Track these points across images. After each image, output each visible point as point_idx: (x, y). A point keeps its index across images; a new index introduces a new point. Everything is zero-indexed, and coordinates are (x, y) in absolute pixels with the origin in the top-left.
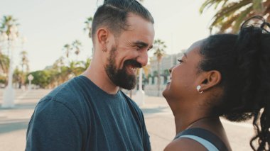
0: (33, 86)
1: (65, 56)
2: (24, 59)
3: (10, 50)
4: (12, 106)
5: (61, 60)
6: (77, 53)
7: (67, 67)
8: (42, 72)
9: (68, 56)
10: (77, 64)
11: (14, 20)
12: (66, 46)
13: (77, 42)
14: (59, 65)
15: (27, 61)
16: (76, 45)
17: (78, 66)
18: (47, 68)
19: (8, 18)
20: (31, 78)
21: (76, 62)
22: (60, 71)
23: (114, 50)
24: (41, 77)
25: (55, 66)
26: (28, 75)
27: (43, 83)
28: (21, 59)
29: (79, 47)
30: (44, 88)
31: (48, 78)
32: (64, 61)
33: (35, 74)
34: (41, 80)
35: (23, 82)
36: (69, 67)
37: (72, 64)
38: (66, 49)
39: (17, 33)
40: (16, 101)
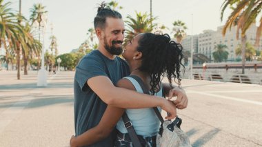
0: (62, 68)
1: (90, 40)
2: (53, 44)
3: (41, 36)
4: (46, 85)
5: (85, 44)
7: (92, 50)
8: (68, 54)
9: (92, 39)
11: (43, 8)
12: (90, 30)
14: (85, 48)
15: (56, 46)
18: (74, 51)
19: (37, 6)
20: (59, 61)
23: (105, 38)
24: (67, 60)
25: (81, 50)
26: (57, 58)
27: (70, 65)
28: (50, 44)
31: (75, 61)
32: (88, 45)
33: (62, 57)
35: (53, 64)
37: (96, 47)
38: (90, 33)
39: (46, 20)
40: (48, 81)
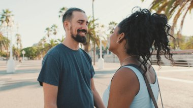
0: (26, 58)
1: (47, 36)
2: (18, 40)
3: (9, 33)
4: (14, 71)
5: (44, 39)
6: (55, 33)
7: (49, 44)
8: (31, 48)
9: (49, 36)
10: (56, 41)
11: (10, 12)
12: (47, 29)
13: (54, 26)
14: (43, 42)
15: (20, 41)
16: (54, 28)
17: (56, 43)
18: (34, 45)
19: (5, 11)
20: (24, 52)
21: (54, 40)
22: (43, 47)
24: (30, 51)
25: (41, 44)
26: (22, 50)
27: (32, 55)
28: (16, 40)
29: (56, 29)
30: (33, 59)
31: (36, 52)
32: (46, 40)
33: (26, 50)
34: (31, 54)
35: (19, 55)
36: (50, 43)
37: (52, 42)
38: (47, 31)
39: (13, 21)
40: (16, 69)
